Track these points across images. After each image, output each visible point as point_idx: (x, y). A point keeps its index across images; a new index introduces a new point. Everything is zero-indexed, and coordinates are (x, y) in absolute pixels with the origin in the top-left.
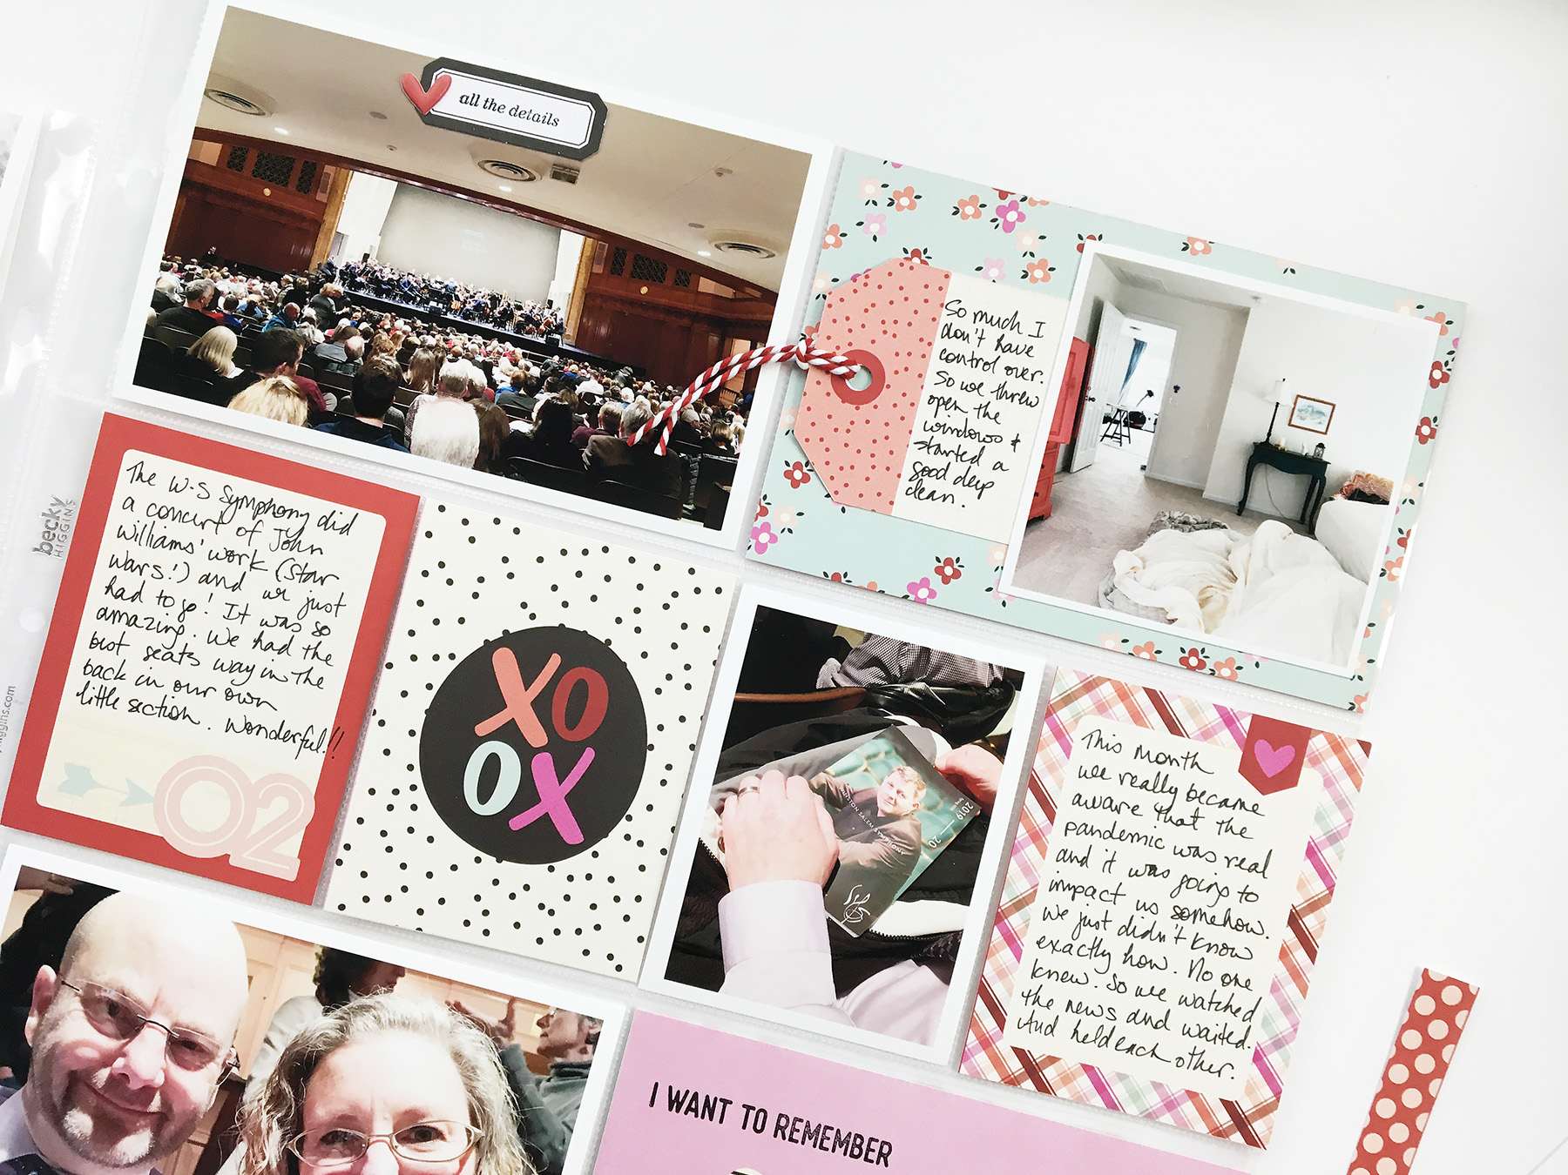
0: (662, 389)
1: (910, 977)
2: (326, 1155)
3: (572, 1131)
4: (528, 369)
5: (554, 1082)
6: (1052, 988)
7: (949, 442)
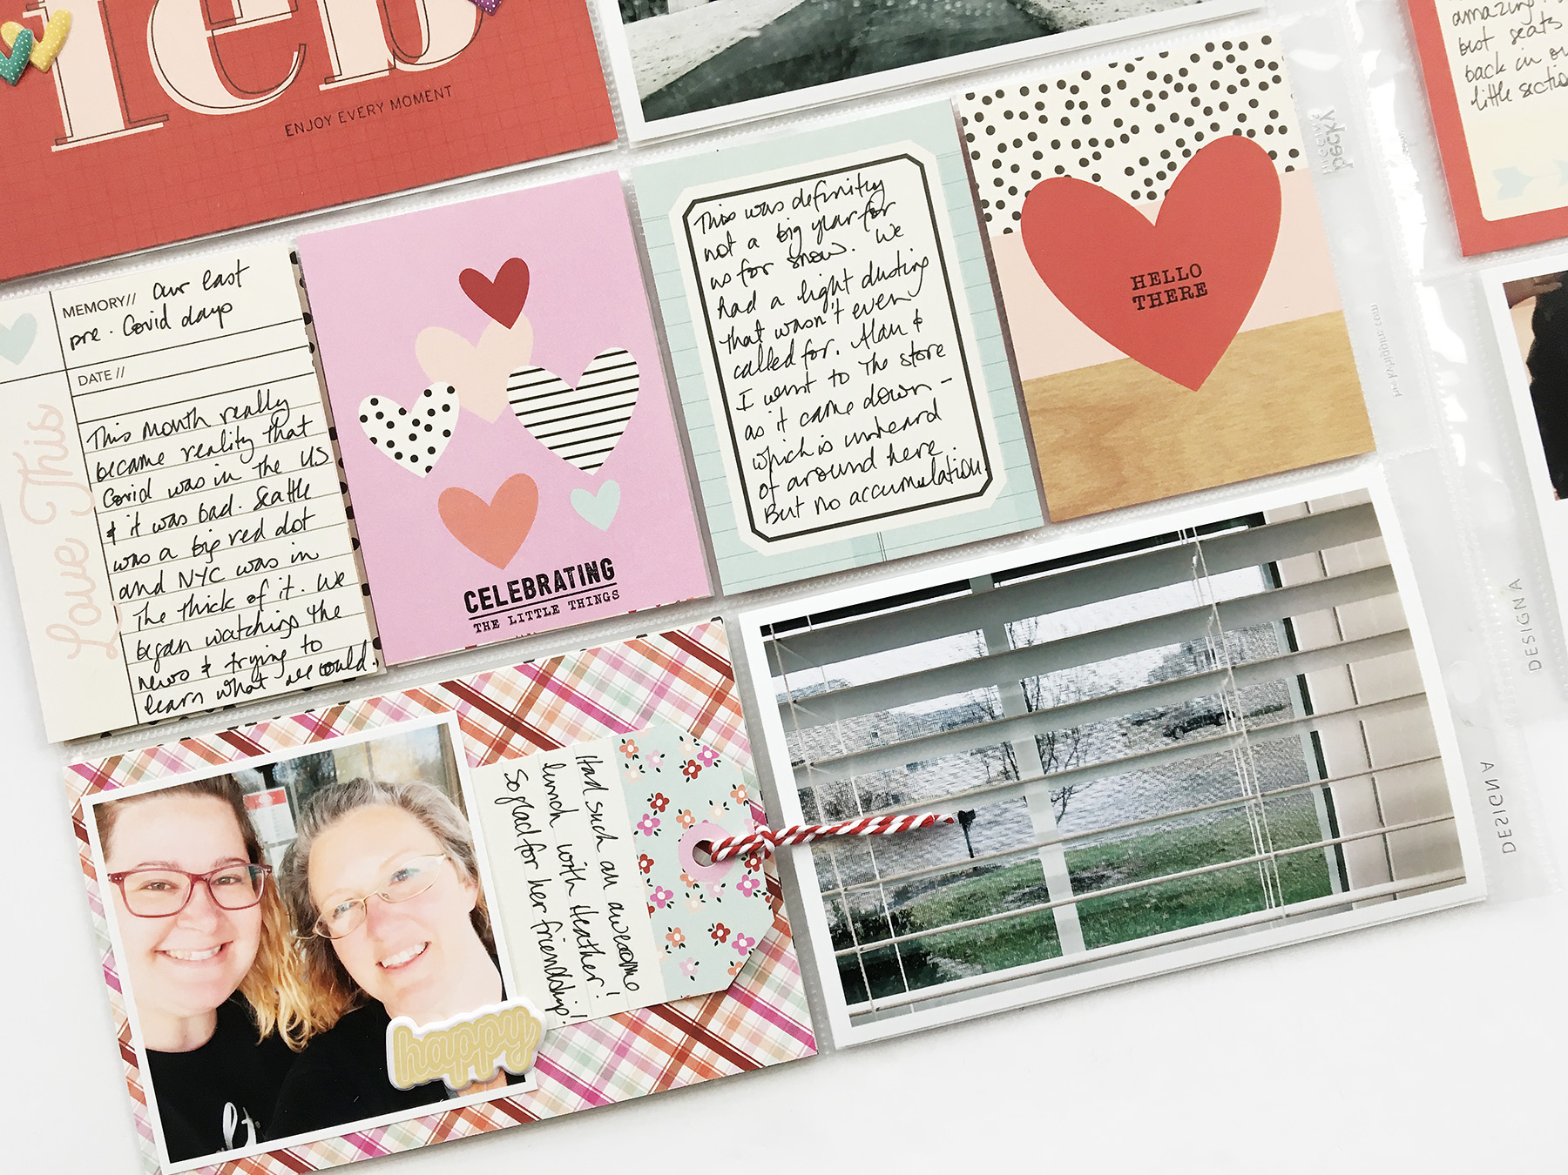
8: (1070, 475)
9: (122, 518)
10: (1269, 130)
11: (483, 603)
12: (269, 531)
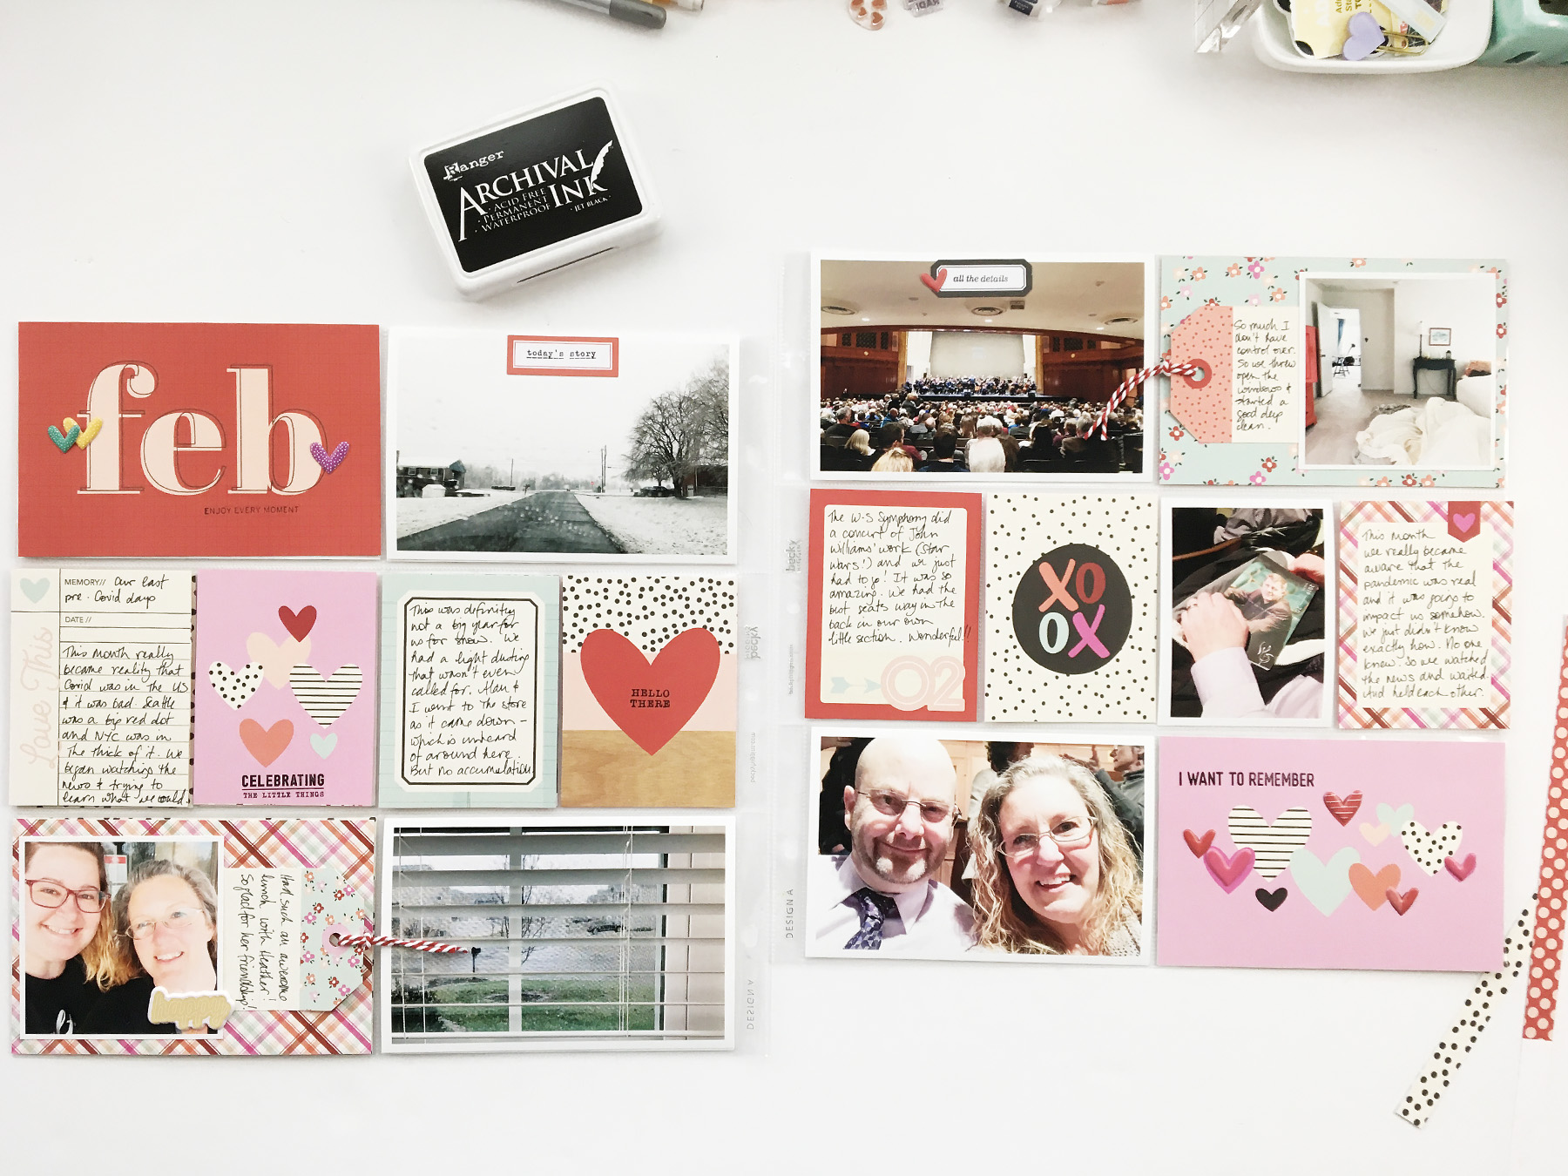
0: (1094, 406)
1: (1302, 684)
2: (1019, 849)
3: (1143, 806)
4: (1022, 412)
5: (1128, 783)
6: (1377, 672)
7: (1253, 396)
8: (576, 784)
9: (73, 697)
10: (721, 630)
11: (251, 783)
12: (148, 720)
